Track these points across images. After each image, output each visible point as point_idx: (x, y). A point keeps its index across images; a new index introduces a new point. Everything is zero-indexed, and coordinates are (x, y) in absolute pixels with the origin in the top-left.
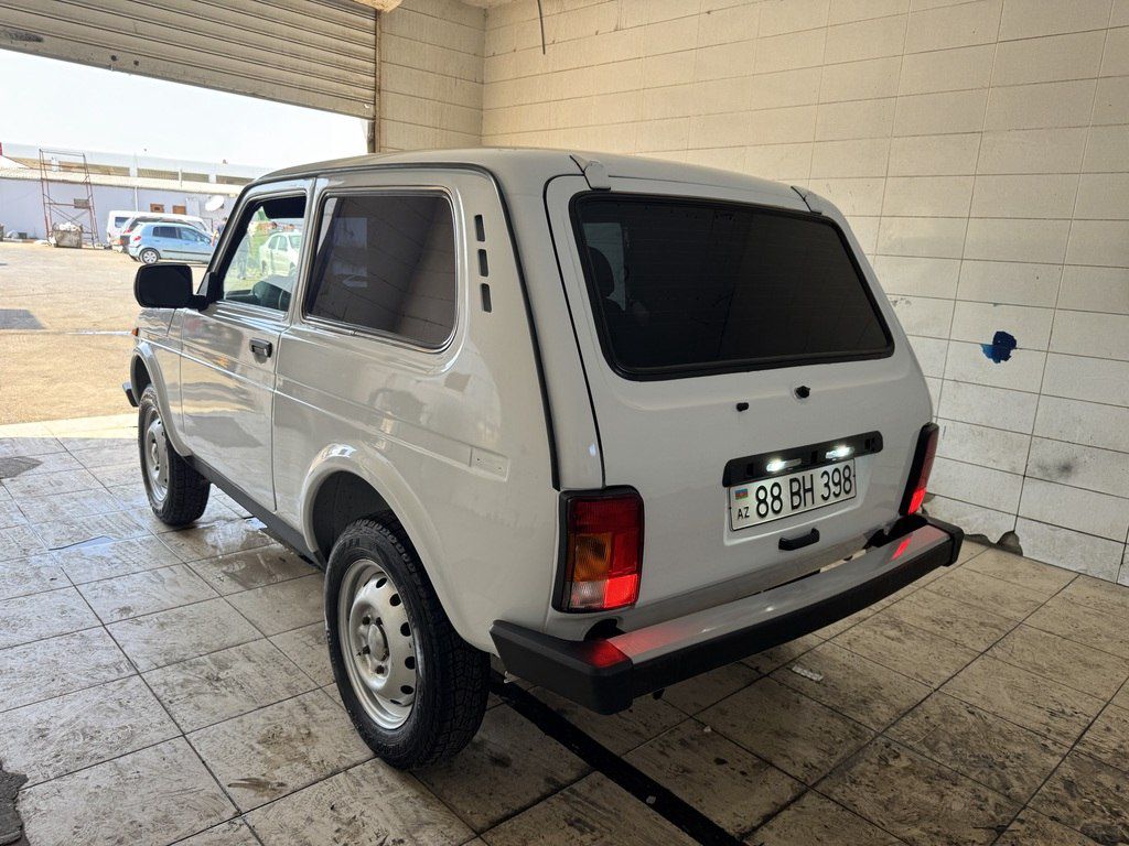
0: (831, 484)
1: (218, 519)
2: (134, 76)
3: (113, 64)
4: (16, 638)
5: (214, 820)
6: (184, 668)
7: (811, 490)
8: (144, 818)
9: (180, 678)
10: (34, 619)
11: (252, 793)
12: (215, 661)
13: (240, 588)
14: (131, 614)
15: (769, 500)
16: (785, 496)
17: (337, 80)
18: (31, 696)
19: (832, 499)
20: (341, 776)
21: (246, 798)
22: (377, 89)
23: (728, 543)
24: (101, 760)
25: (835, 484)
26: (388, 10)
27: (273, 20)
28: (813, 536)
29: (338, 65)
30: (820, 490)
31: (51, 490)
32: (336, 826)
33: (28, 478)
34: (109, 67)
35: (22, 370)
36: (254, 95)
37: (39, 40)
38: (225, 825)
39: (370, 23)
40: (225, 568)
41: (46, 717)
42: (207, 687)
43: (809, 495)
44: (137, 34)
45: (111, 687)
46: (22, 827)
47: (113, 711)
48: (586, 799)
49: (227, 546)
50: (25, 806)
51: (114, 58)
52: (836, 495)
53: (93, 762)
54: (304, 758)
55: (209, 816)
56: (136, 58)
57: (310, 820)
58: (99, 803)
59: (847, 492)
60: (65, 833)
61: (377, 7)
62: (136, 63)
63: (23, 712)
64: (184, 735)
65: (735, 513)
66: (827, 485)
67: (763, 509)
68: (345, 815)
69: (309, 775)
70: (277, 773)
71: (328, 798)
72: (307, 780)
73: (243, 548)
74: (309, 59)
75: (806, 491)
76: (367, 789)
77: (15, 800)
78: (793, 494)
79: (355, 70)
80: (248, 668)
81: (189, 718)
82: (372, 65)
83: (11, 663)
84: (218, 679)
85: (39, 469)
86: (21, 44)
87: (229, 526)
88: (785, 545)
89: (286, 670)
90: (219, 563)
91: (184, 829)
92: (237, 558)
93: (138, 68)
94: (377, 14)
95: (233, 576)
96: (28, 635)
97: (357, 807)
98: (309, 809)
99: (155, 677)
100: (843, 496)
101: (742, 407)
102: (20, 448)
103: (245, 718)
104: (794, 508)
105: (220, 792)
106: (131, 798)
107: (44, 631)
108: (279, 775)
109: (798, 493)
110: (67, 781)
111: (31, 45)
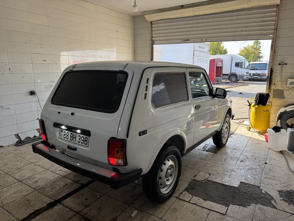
0: (81, 139)
7: (75, 138)
15: (66, 135)
16: (69, 136)
19: (81, 144)
22: (276, 29)
23: (58, 140)
25: (82, 140)
28: (75, 149)
34: (201, 42)
37: (189, 40)
43: (74, 139)
44: (207, 33)
56: (206, 39)
65: (60, 135)
66: (79, 139)
67: (65, 136)
75: (74, 138)
78: (71, 137)
82: (274, 22)
86: (186, 42)
88: (69, 147)
93: (206, 41)
100: (84, 144)
101: (59, 113)
104: (71, 140)
109: (72, 137)
111: (187, 41)
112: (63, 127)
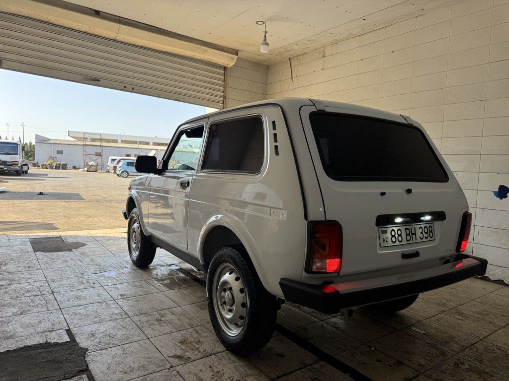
0: (423, 232)
1: (158, 265)
2: (132, 93)
3: (125, 89)
4: (81, 303)
5: (162, 368)
6: (147, 316)
7: (415, 234)
8: (135, 366)
9: (146, 319)
10: (87, 297)
11: (177, 360)
12: (159, 314)
13: (168, 289)
14: (125, 297)
15: (397, 236)
16: (404, 235)
17: (209, 94)
18: (88, 322)
19: (424, 240)
20: (213, 356)
21: (175, 362)
22: (224, 97)
23: (379, 252)
24: (116, 346)
25: (426, 233)
26: (230, 66)
27: (185, 71)
28: (417, 254)
29: (210, 88)
30: (419, 234)
31: (91, 254)
32: (212, 373)
33: (82, 249)
34: (123, 90)
35: (77, 213)
36: (177, 100)
37: (99, 81)
38: (167, 370)
39: (222, 72)
40: (161, 282)
41: (94, 330)
42: (156, 323)
43: (414, 236)
44: (134, 78)
45: (119, 321)
46: (87, 366)
47: (120, 329)
48: (319, 371)
49: (162, 275)
50: (88, 359)
51: (125, 87)
52: (427, 238)
53: (114, 345)
54: (197, 349)
55: (160, 367)
56: (133, 87)
57: (201, 370)
58: (117, 359)
59: (431, 237)
60: (104, 368)
61: (225, 66)
62: (133, 88)
63: (85, 328)
64: (148, 339)
65: (382, 240)
66: (422, 233)
67: (394, 239)
68: (216, 370)
69: (200, 355)
70: (187, 354)
71: (208, 363)
72: (199, 357)
73: (168, 275)
74: (198, 86)
75: (413, 234)
76: (224, 361)
77: (84, 356)
78: (407, 235)
79: (216, 90)
80: (173, 317)
81: (150, 333)
82: (223, 88)
83: (79, 311)
84: (161, 320)
85: (86, 246)
86: (92, 82)
87: (162, 268)
88: (405, 256)
89: (188, 318)
90: (159, 280)
91: (151, 371)
92: (166, 279)
93: (133, 90)
94: (225, 68)
95: (165, 285)
96: (85, 302)
97: (220, 368)
98: (200, 367)
99: (135, 319)
100: (429, 239)
101: (383, 194)
102: (78, 239)
103: (173, 334)
104: (408, 241)
105: (164, 359)
106: (129, 359)
107: (91, 301)
108: (188, 354)
109: (409, 234)
110: (103, 352)
111: (96, 82)
112: (399, 220)
